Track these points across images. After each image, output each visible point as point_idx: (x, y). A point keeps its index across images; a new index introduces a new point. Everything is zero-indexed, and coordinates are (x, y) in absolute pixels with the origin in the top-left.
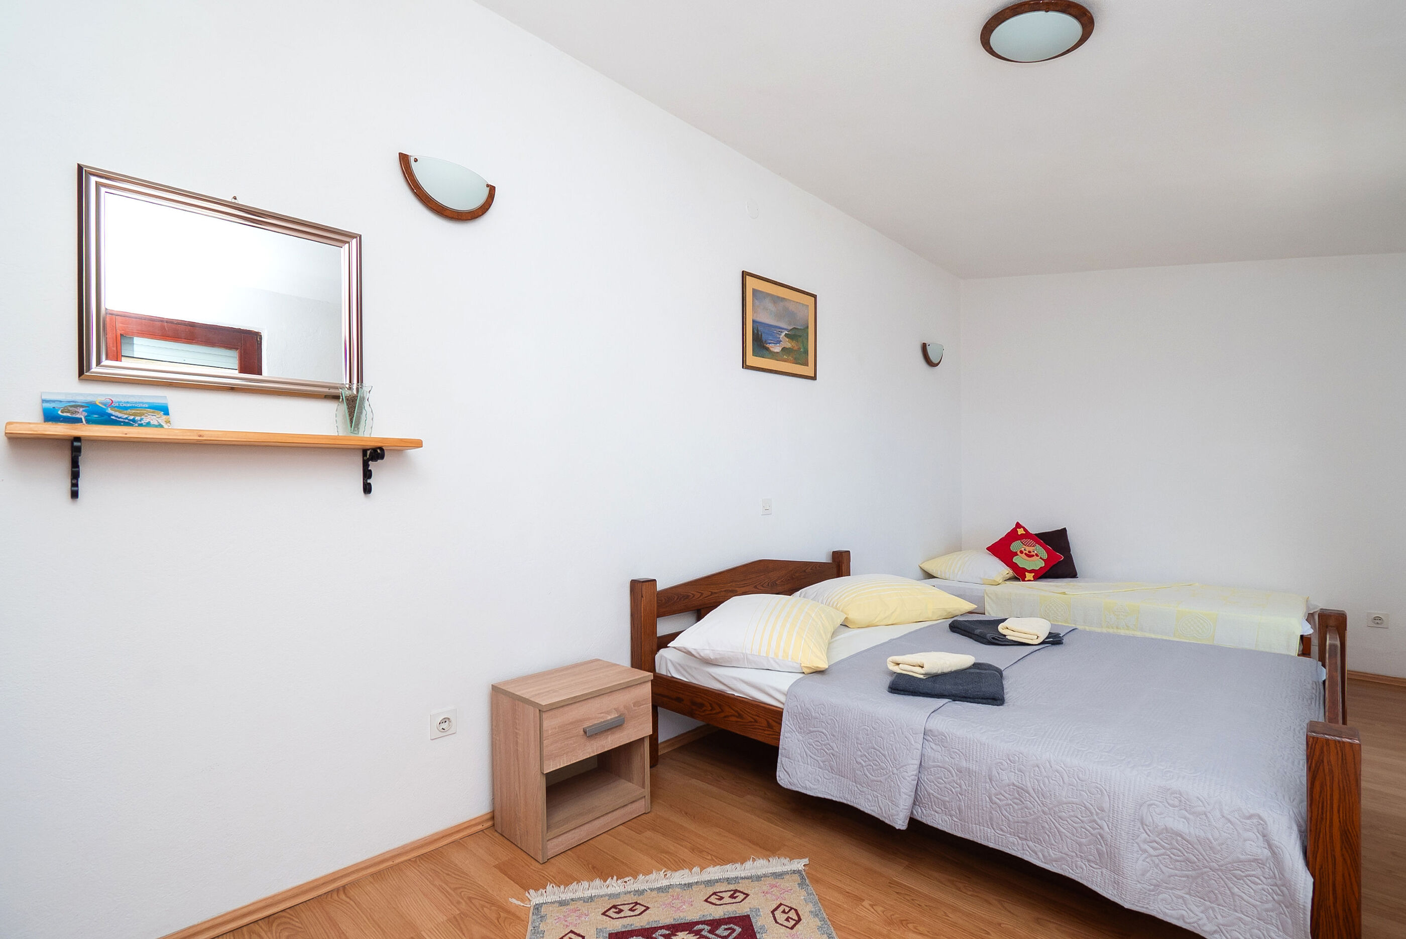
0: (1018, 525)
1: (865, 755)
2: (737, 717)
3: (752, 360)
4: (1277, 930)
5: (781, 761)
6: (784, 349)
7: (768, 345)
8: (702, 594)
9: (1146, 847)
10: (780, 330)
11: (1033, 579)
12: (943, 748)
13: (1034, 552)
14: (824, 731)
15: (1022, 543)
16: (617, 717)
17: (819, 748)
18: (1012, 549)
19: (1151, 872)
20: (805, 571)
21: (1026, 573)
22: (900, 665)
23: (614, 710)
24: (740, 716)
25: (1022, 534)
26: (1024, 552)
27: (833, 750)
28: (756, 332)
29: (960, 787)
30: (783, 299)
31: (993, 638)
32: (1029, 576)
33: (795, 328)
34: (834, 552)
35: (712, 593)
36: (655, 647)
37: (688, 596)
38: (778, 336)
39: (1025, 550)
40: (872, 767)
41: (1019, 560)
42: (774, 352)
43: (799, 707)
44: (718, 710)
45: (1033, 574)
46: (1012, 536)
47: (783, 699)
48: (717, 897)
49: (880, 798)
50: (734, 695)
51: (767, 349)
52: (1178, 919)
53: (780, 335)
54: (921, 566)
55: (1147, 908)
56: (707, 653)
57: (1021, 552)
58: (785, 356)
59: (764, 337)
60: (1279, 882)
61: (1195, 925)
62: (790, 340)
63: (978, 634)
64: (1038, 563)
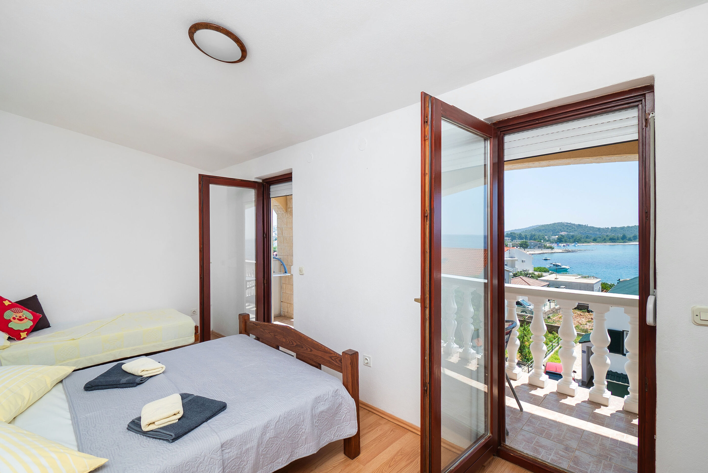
11: (26, 336)
13: (23, 316)
15: (12, 311)
18: (5, 318)
21: (21, 333)
25: (8, 305)
26: (16, 318)
32: (23, 335)
39: (16, 316)
41: (13, 326)
45: (26, 333)
63: (125, 382)
64: (28, 324)
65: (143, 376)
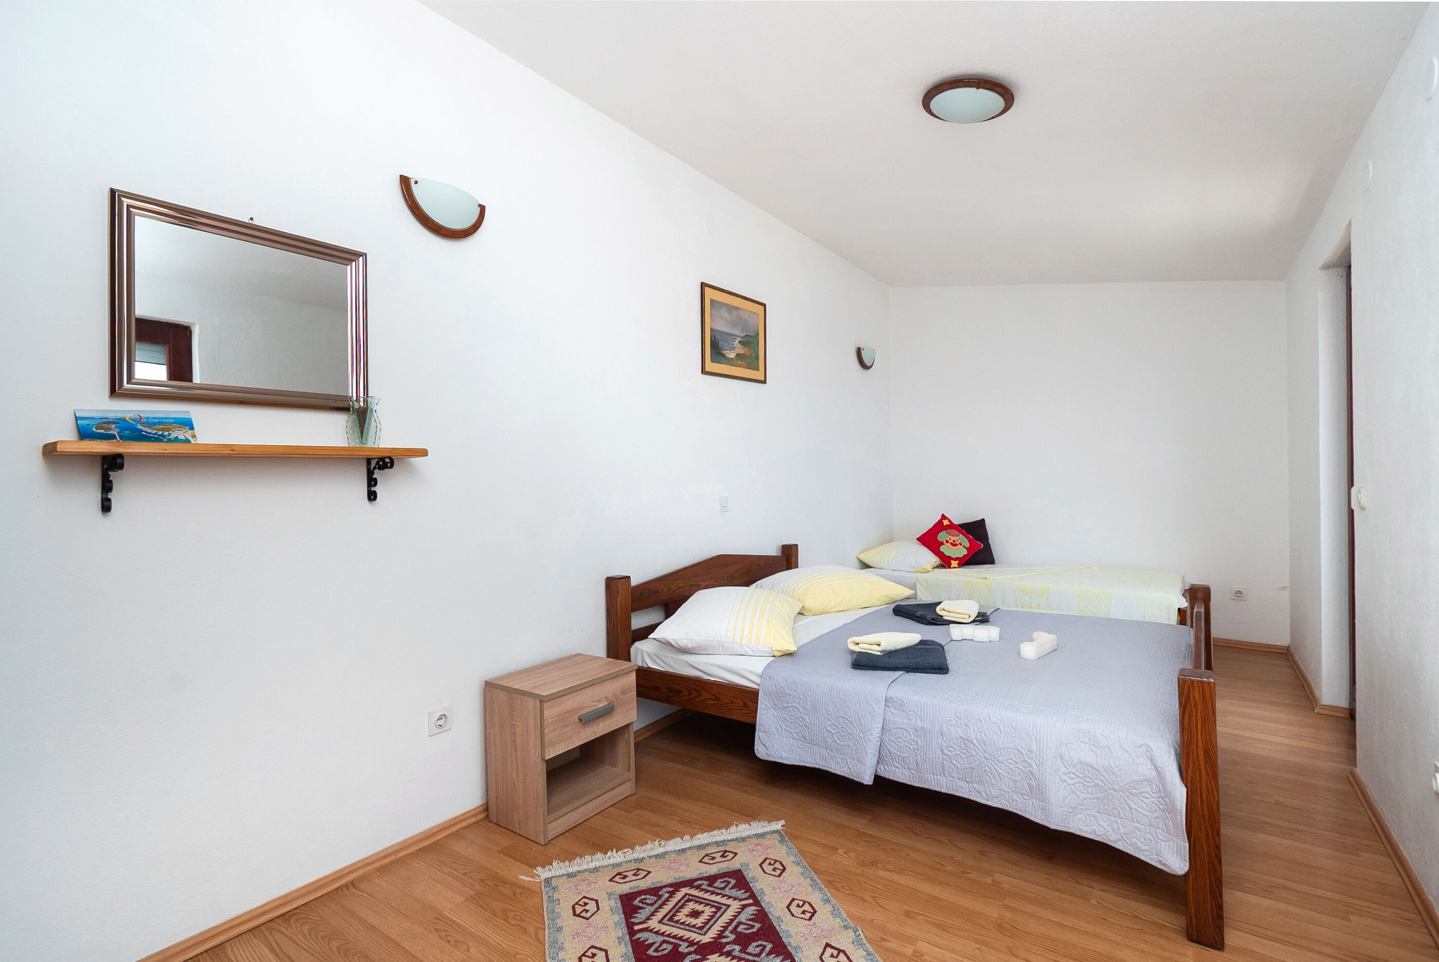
0: (944, 517)
1: (834, 724)
2: (714, 700)
3: (710, 367)
4: (1162, 832)
5: (759, 736)
6: (738, 355)
7: (723, 352)
8: (670, 589)
9: (1066, 778)
10: (734, 337)
11: (957, 566)
12: (902, 712)
13: (958, 541)
14: (797, 706)
15: (947, 533)
16: (608, 705)
17: (792, 721)
18: (938, 539)
19: (1069, 797)
20: (759, 565)
21: (952, 561)
22: (860, 645)
23: (604, 699)
24: (717, 699)
25: (947, 525)
26: (950, 541)
27: (805, 721)
28: (713, 339)
29: (917, 743)
30: (737, 308)
31: (933, 619)
32: (954, 563)
33: (747, 335)
34: (783, 546)
35: (679, 588)
36: (630, 640)
37: (657, 591)
38: (733, 343)
39: (950, 539)
40: (841, 734)
41: (946, 549)
42: (729, 358)
43: (773, 685)
44: (695, 694)
45: (958, 562)
46: (939, 527)
47: (758, 680)
48: (710, 858)
49: (848, 760)
50: (710, 680)
51: (724, 355)
52: (1091, 833)
53: (735, 341)
54: (858, 557)
55: (1068, 827)
56: (684, 642)
57: (947, 542)
58: (739, 362)
59: (721, 344)
60: (1163, 795)
61: (1104, 837)
62: (743, 347)
63: (919, 615)
64: (961, 552)
65: (944, 617)
